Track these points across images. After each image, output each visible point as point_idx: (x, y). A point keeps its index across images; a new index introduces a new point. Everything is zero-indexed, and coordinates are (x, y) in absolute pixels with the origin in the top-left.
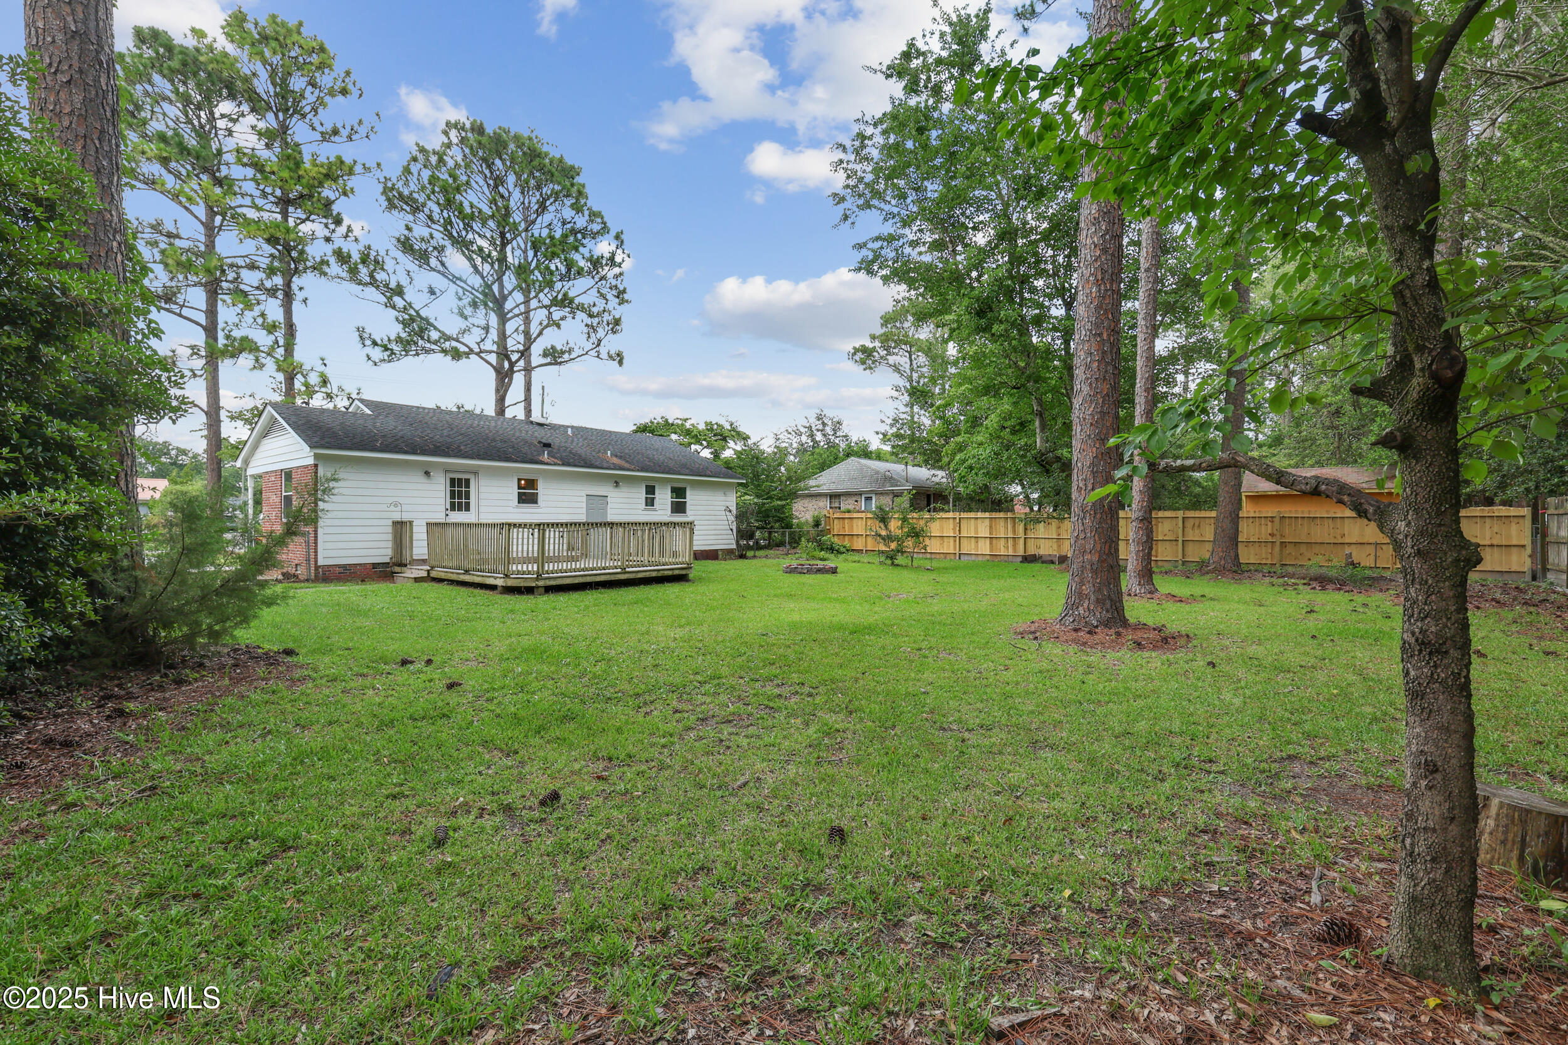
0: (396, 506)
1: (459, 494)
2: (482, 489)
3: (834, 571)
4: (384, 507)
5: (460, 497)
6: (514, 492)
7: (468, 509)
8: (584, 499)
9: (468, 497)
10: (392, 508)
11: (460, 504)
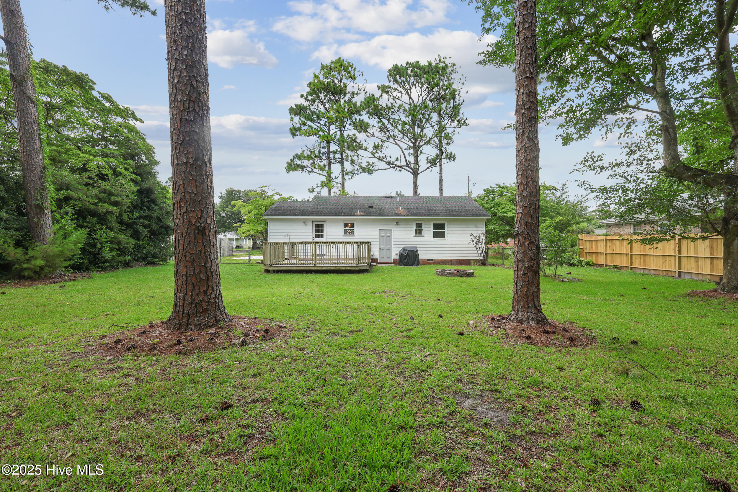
0: (288, 236)
1: (319, 231)
2: (328, 229)
3: (471, 275)
4: (283, 237)
5: (319, 232)
6: (343, 229)
7: (322, 237)
8: (378, 231)
9: (322, 232)
10: (286, 237)
11: (319, 235)
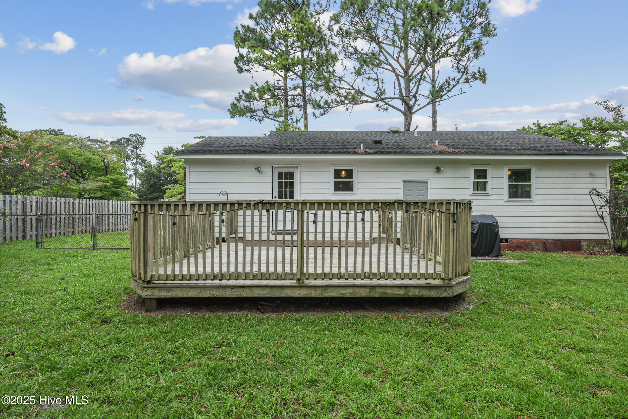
0: (224, 194)
1: (286, 184)
2: (303, 180)
5: (286, 187)
6: (331, 180)
7: (292, 196)
8: (401, 186)
9: (292, 187)
11: (285, 193)
